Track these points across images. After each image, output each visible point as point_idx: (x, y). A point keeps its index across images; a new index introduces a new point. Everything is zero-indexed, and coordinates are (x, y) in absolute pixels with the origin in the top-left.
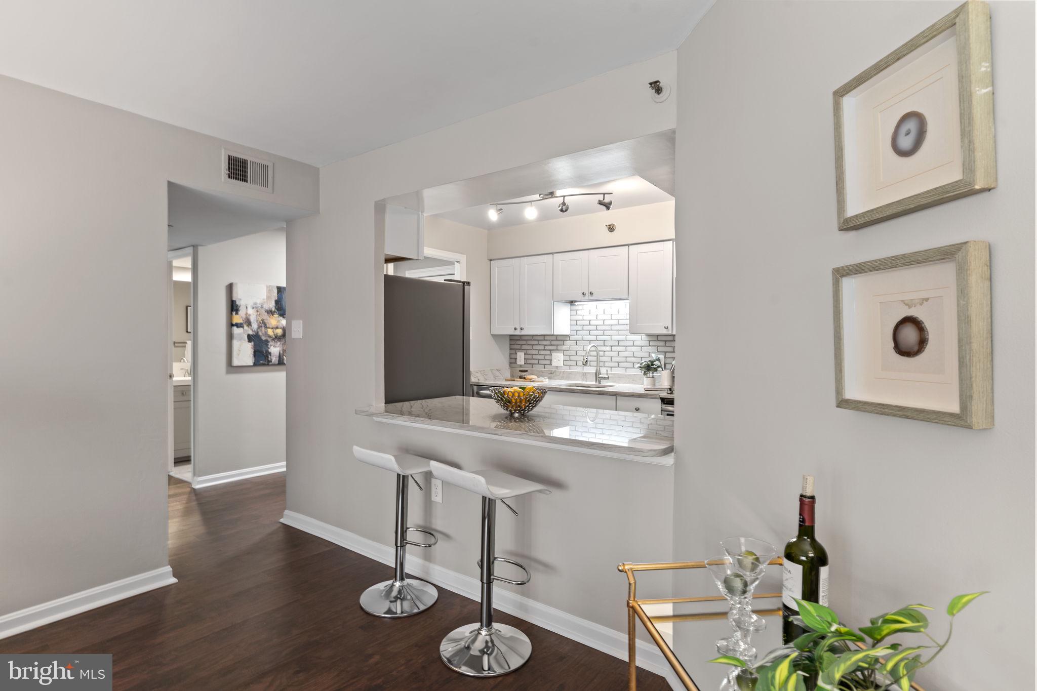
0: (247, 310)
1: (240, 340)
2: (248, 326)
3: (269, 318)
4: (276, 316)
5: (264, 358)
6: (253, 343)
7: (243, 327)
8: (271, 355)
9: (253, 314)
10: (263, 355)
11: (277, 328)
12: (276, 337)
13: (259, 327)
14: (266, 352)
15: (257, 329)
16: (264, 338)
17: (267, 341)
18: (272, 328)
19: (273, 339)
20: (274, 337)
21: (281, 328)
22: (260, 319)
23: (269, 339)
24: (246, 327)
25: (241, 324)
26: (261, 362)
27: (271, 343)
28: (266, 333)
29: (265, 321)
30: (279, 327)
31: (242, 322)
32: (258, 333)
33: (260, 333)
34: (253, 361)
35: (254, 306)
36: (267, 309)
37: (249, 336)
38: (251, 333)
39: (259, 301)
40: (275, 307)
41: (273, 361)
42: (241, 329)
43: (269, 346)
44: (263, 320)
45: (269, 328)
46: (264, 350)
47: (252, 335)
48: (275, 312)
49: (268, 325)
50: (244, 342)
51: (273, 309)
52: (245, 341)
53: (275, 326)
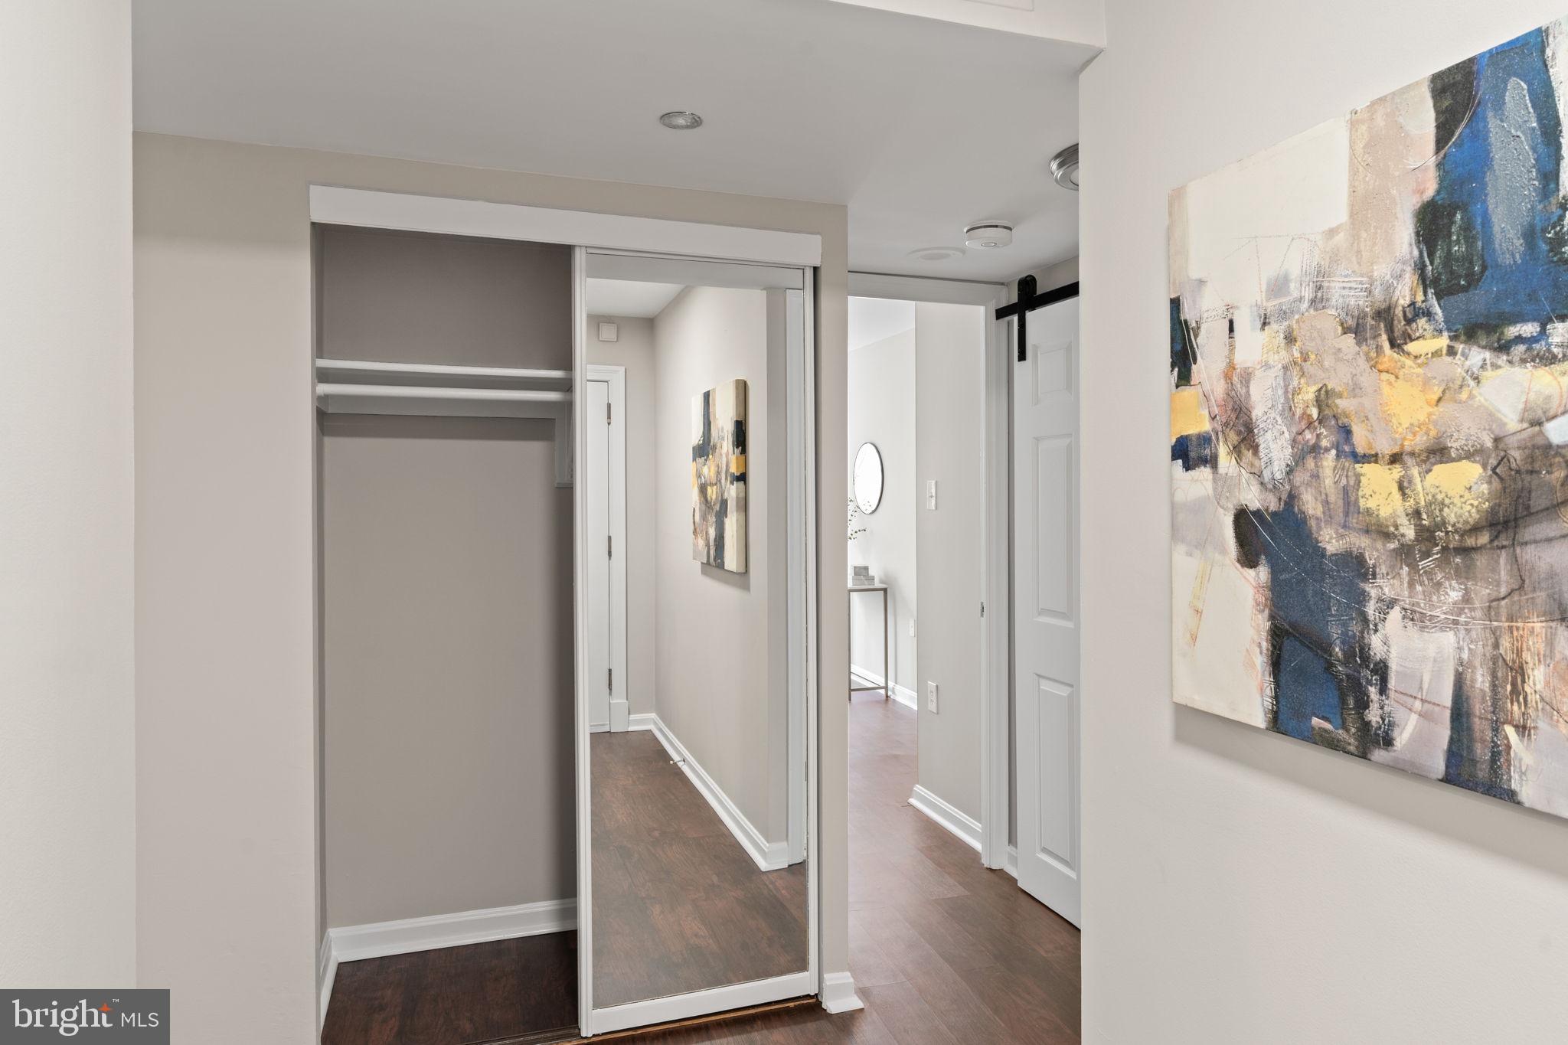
0: (1232, 348)
1: (1201, 545)
2: (1236, 450)
3: (1367, 379)
4: (1429, 342)
5: (1334, 699)
6: (1262, 573)
7: (1212, 461)
8: (1383, 690)
9: (1267, 366)
10: (1329, 666)
11: (1438, 453)
12: (1427, 535)
13: (1305, 453)
14: (1349, 655)
15: (1290, 471)
16: (1331, 541)
17: (1356, 567)
18: (1395, 459)
19: (1405, 553)
20: (1409, 532)
21: (1469, 455)
22: (1309, 393)
23: (1375, 553)
24: (1226, 461)
25: (1205, 439)
26: (1316, 721)
27: (1385, 586)
28: (1349, 496)
29: (1343, 404)
30: (1453, 444)
31: (1206, 426)
32: (1292, 498)
33: (1310, 504)
34: (1268, 703)
35: (1271, 305)
36: (1358, 301)
37: (1243, 519)
38: (1253, 498)
39: (1296, 263)
40: (1420, 268)
41: (1402, 738)
42: (1204, 473)
43: (1371, 609)
44: (1324, 398)
45: (1372, 458)
46: (1335, 632)
47: (1257, 513)
48: (1416, 312)
49: (1361, 439)
50: (1218, 557)
51: (1405, 291)
52: (1223, 551)
53: (1418, 442)
